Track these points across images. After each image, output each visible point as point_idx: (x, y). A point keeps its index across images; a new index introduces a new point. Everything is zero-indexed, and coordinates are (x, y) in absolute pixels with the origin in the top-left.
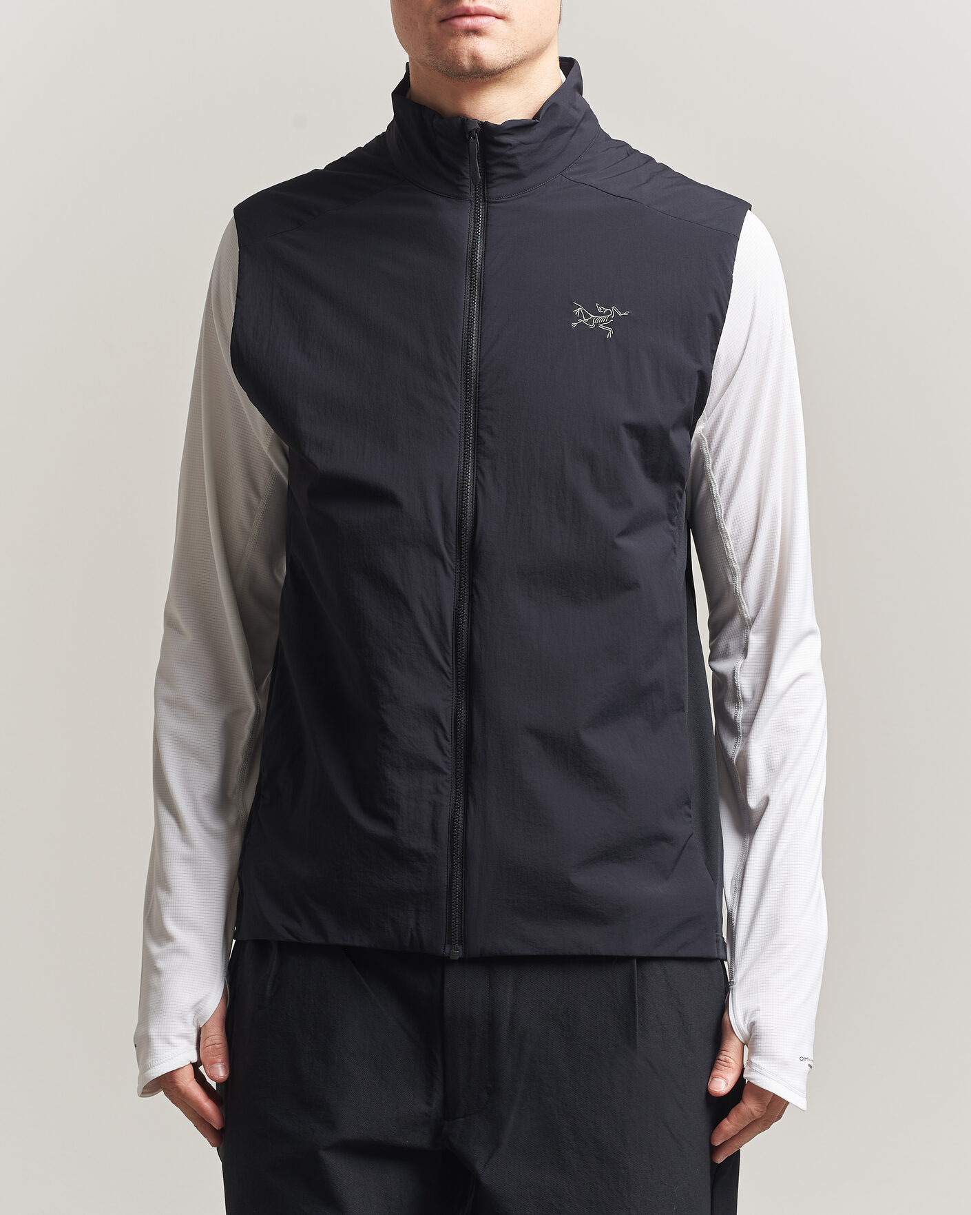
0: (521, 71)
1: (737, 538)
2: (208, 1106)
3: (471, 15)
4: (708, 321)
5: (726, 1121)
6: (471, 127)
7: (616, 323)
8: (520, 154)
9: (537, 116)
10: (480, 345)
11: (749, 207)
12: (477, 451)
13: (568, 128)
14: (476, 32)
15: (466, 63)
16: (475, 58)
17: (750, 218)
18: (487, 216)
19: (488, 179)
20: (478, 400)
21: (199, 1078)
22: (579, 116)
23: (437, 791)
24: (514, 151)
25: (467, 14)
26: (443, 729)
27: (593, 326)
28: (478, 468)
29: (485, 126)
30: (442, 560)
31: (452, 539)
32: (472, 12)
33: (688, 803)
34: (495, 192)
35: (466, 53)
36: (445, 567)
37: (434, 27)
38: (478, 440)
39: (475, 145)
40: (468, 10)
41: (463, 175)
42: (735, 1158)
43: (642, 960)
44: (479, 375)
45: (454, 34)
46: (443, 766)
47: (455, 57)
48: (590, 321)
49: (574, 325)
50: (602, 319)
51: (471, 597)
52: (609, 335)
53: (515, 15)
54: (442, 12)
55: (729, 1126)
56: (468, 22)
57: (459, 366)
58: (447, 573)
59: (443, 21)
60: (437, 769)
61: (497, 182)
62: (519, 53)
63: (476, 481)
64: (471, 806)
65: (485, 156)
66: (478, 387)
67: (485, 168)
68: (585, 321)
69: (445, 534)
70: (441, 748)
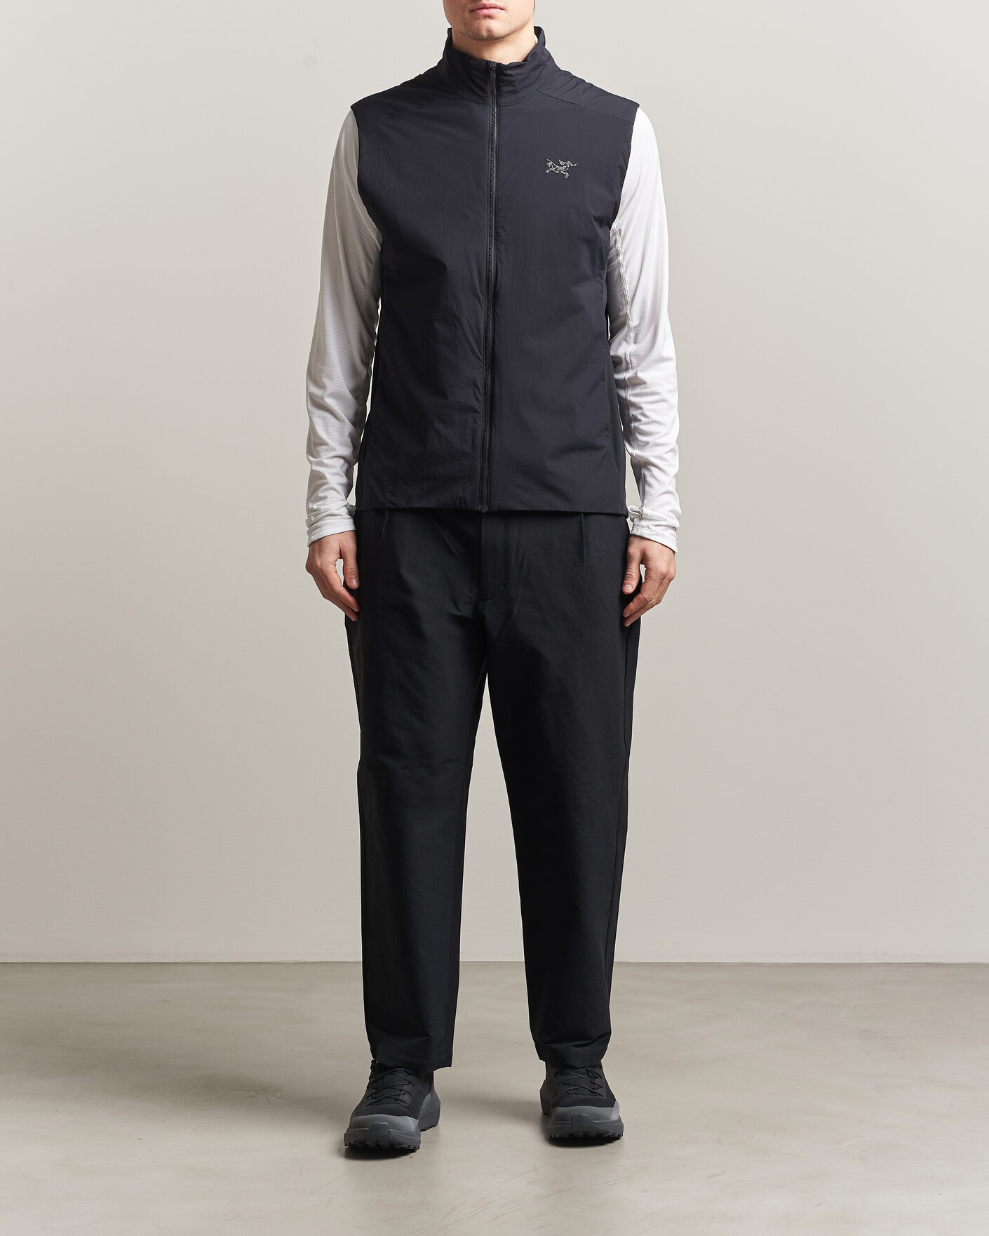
0: (514, 36)
1: (630, 283)
2: (350, 599)
3: (487, 8)
4: (618, 169)
5: (631, 604)
6: (491, 66)
7: (570, 170)
8: (517, 80)
9: (525, 60)
10: (497, 183)
11: (638, 105)
12: (496, 240)
13: (541, 66)
14: (490, 17)
15: (485, 33)
16: (489, 31)
17: (639, 112)
18: (499, 113)
19: (499, 93)
20: (497, 213)
21: (345, 585)
22: (545, 58)
23: (476, 422)
24: (514, 79)
25: (485, 7)
26: (478, 389)
27: (558, 172)
28: (497, 249)
29: (499, 66)
30: (479, 299)
31: (484, 287)
32: (488, 6)
33: (607, 430)
34: (503, 101)
35: (484, 28)
36: (480, 302)
37: (467, 15)
38: (497, 233)
39: (493, 76)
40: (485, 5)
41: (485, 91)
42: (638, 622)
43: (586, 514)
44: (497, 199)
45: (478, 19)
46: (478, 409)
47: (479, 30)
48: (556, 170)
49: (548, 171)
50: (563, 168)
51: (494, 318)
52: (566, 177)
53: (509, 8)
54: (471, 6)
55: (632, 606)
56: (485, 11)
57: (486, 194)
58: (481, 305)
59: (472, 11)
60: (475, 411)
61: (504, 95)
62: (513, 27)
63: (496, 256)
64: (493, 429)
65: (498, 80)
66: (497, 205)
67: (498, 87)
68: (553, 169)
69: (480, 284)
70: (477, 399)
